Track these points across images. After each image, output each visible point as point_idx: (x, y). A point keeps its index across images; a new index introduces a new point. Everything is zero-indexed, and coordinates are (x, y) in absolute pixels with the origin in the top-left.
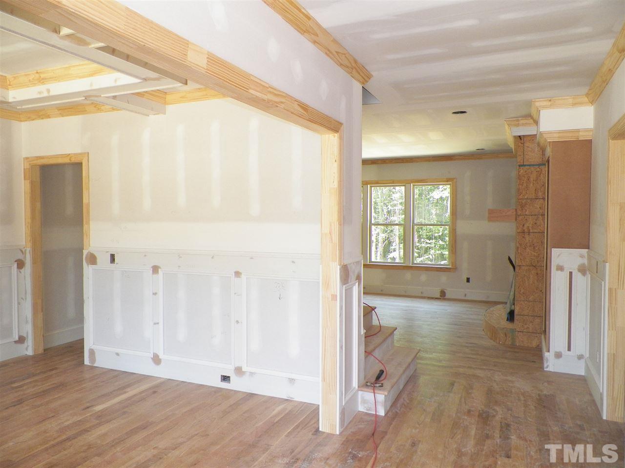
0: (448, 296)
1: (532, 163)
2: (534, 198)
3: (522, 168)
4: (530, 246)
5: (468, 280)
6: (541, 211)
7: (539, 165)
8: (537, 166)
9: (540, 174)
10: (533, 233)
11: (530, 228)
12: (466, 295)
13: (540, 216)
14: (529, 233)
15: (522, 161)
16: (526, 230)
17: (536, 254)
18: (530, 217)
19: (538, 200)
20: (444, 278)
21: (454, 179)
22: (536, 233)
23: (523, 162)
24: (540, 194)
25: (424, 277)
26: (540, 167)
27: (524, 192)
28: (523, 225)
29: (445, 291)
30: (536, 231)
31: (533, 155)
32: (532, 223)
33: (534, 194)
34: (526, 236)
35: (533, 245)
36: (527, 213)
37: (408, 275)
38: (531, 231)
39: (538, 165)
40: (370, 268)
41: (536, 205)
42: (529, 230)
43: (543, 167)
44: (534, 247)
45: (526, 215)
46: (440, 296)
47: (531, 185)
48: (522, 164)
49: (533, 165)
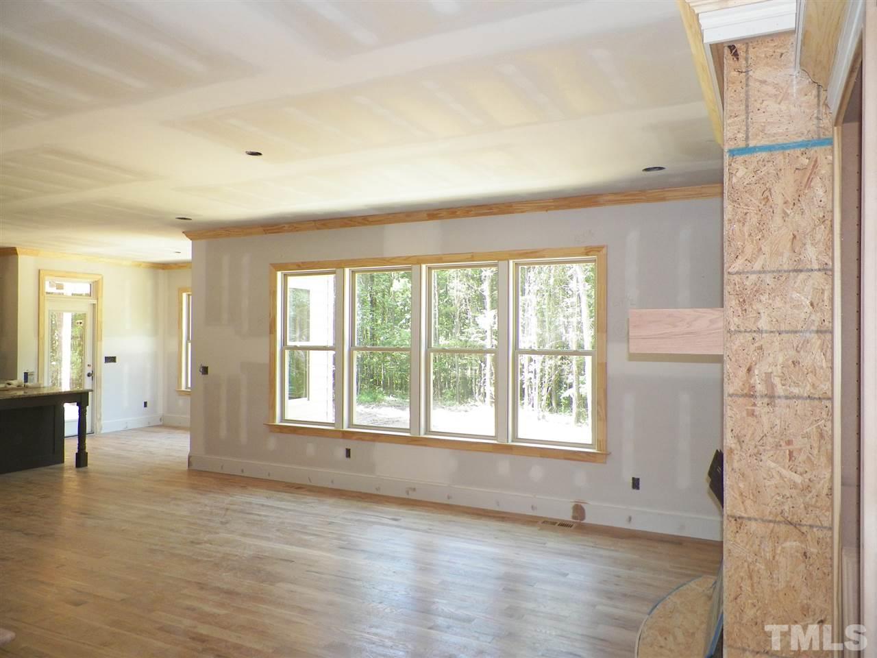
0: (589, 519)
1: (781, 140)
2: (785, 267)
3: (740, 158)
4: (778, 446)
5: (636, 484)
6: (817, 317)
7: (807, 145)
8: (798, 151)
9: (810, 180)
10: (787, 398)
11: (777, 381)
12: (630, 519)
13: (815, 336)
14: (771, 397)
15: (741, 136)
16: (760, 388)
17: (798, 479)
18: (777, 338)
19: (802, 276)
20: (581, 475)
21: (603, 247)
22: (798, 397)
23: (747, 138)
24: (812, 254)
25: (537, 471)
26: (812, 152)
27: (749, 249)
28: (749, 370)
29: (583, 505)
30: (796, 391)
31: (783, 107)
32: (781, 359)
33: (787, 254)
34: (761, 408)
35: (789, 443)
36: (763, 324)
37: (504, 465)
38: (780, 390)
39: (800, 145)
40: (425, 445)
41: (795, 295)
42: (773, 386)
43: (819, 152)
44: (791, 453)
45: (759, 331)
46: (574, 517)
47: (778, 219)
48: (742, 144)
49: (783, 147)
